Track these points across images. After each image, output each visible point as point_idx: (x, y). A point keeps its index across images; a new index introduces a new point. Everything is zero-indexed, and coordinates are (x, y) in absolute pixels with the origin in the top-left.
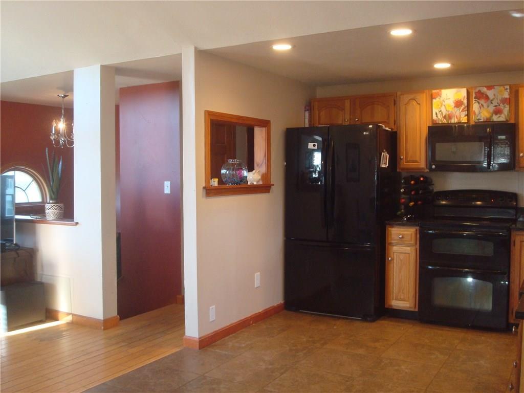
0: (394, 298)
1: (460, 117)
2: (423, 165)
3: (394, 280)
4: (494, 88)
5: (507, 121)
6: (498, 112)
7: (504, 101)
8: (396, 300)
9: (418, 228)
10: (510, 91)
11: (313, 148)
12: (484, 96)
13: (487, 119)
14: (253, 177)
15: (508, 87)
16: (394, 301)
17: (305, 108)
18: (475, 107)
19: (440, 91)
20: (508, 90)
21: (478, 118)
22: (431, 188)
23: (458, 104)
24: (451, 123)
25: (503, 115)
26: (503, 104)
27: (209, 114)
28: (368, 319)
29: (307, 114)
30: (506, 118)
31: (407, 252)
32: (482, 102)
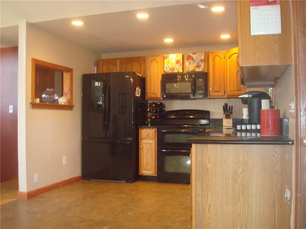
0: (144, 169)
1: (179, 69)
2: (159, 95)
3: (144, 160)
4: (196, 54)
5: (203, 71)
6: (198, 66)
7: (202, 61)
8: (145, 170)
9: (156, 129)
10: (205, 56)
11: (98, 85)
12: (191, 58)
13: (193, 70)
14: (62, 101)
15: (204, 53)
16: (144, 171)
17: (95, 64)
18: (187, 64)
19: (168, 55)
20: (204, 55)
21: (188, 70)
22: (164, 109)
23: (178, 62)
24: (174, 73)
25: (201, 68)
26: (201, 62)
27: (34, 60)
28: (130, 181)
29: (96, 68)
30: (202, 70)
31: (150, 143)
32: (190, 61)
